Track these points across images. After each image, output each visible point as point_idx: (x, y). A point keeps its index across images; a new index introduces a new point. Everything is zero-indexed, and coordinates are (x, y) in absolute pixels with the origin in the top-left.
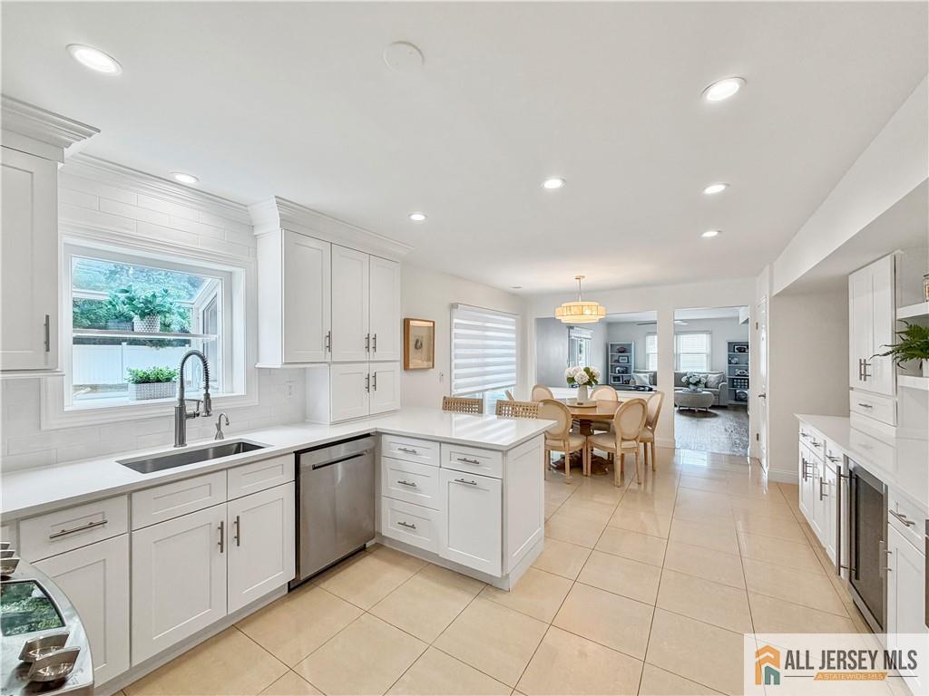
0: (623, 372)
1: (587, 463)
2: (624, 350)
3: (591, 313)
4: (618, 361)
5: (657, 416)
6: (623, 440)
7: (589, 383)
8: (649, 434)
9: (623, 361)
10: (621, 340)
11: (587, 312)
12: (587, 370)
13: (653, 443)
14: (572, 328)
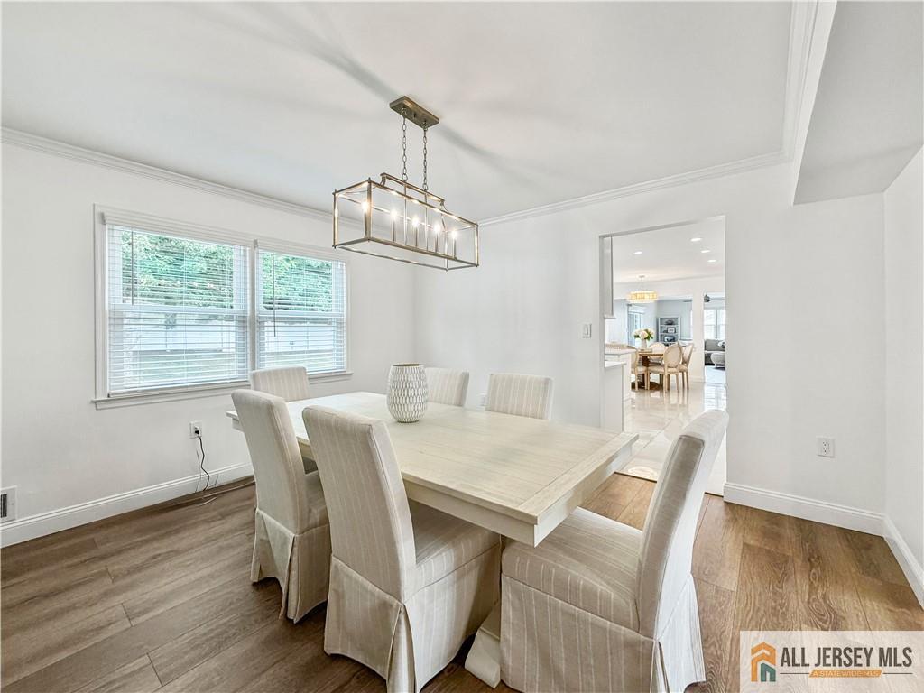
0: (671, 341)
1: (647, 385)
2: (671, 323)
3: (649, 299)
4: (667, 332)
5: (689, 357)
6: (669, 367)
7: (648, 338)
8: (684, 367)
9: (671, 331)
10: (669, 315)
11: (646, 296)
12: (647, 331)
13: (687, 373)
14: (630, 305)
